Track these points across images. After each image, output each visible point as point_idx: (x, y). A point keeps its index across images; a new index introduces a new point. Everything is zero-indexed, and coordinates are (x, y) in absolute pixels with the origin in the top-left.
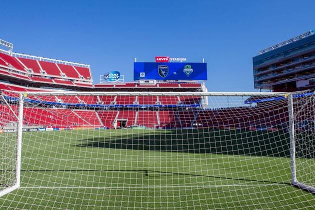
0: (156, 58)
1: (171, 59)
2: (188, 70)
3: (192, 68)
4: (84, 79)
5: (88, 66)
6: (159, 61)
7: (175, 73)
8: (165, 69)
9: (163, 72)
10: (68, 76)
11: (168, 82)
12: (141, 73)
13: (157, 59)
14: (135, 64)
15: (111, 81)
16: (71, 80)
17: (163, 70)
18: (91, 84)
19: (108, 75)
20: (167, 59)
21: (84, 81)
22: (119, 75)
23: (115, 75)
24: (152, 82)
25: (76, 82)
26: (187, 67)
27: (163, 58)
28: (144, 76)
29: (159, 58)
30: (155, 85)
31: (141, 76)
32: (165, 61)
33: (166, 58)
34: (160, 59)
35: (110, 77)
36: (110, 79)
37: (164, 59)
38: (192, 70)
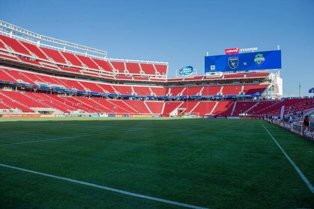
0: (226, 50)
1: (241, 50)
2: (260, 59)
3: (264, 56)
4: (160, 75)
5: (167, 63)
6: (229, 53)
7: (245, 64)
8: (235, 61)
9: (233, 64)
10: (146, 73)
11: (238, 72)
12: (211, 66)
13: (227, 52)
14: (206, 58)
15: (185, 75)
17: (233, 61)
18: (165, 78)
19: (182, 70)
20: (236, 51)
21: (160, 77)
22: (192, 69)
23: (188, 69)
24: (218, 74)
25: (151, 78)
26: (259, 56)
27: (232, 49)
28: (214, 69)
29: (228, 50)
30: (220, 76)
31: (211, 69)
32: (235, 52)
33: (236, 49)
34: (230, 51)
35: (184, 72)
36: (184, 74)
37: (234, 51)
38: (263, 59)
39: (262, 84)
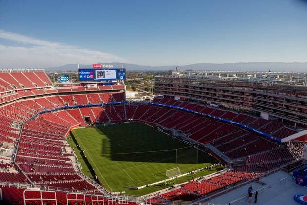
1: (104, 66)
15: (63, 82)
20: (101, 66)
22: (69, 77)
35: (62, 79)
37: (99, 66)
39: (119, 92)
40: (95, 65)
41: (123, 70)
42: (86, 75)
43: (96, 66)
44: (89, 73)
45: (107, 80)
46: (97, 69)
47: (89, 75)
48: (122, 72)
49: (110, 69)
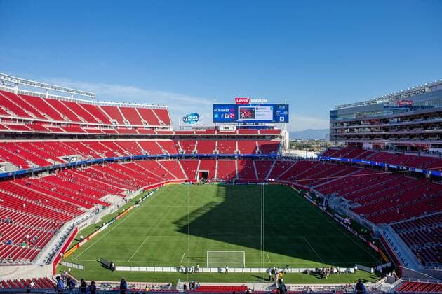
0: (236, 99)
1: (252, 101)
4: (165, 126)
5: (166, 107)
10: (150, 124)
11: (248, 125)
13: (238, 101)
16: (153, 128)
18: (171, 130)
19: (187, 117)
20: (247, 101)
21: (164, 128)
22: (198, 117)
23: (194, 117)
24: (232, 128)
25: (157, 130)
33: (247, 99)
35: (189, 120)
37: (244, 100)
39: (273, 140)
40: (238, 99)
41: (284, 107)
42: (224, 113)
43: (240, 101)
44: (228, 110)
45: (257, 122)
46: (240, 105)
47: (229, 113)
48: (282, 110)
49: (261, 105)
